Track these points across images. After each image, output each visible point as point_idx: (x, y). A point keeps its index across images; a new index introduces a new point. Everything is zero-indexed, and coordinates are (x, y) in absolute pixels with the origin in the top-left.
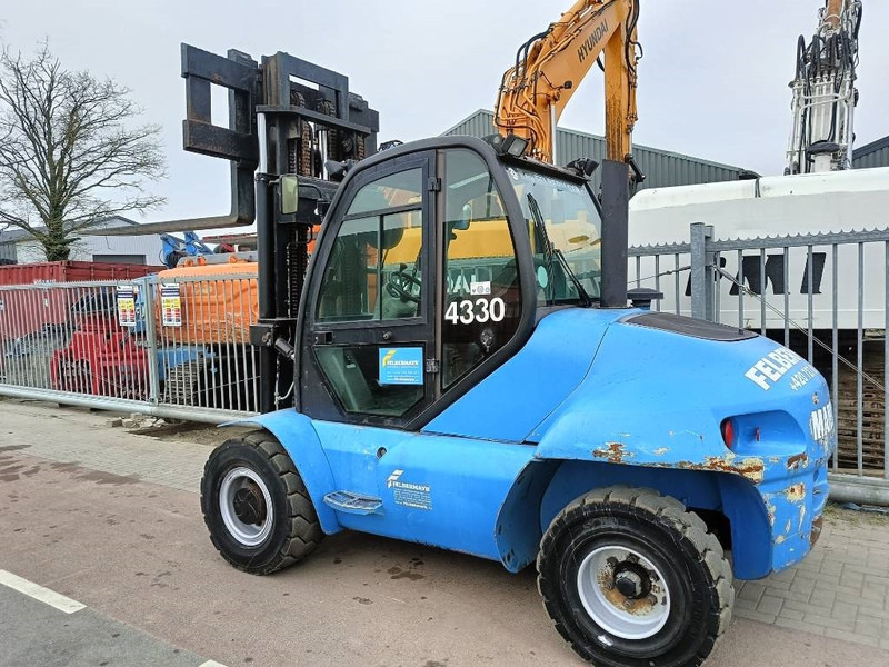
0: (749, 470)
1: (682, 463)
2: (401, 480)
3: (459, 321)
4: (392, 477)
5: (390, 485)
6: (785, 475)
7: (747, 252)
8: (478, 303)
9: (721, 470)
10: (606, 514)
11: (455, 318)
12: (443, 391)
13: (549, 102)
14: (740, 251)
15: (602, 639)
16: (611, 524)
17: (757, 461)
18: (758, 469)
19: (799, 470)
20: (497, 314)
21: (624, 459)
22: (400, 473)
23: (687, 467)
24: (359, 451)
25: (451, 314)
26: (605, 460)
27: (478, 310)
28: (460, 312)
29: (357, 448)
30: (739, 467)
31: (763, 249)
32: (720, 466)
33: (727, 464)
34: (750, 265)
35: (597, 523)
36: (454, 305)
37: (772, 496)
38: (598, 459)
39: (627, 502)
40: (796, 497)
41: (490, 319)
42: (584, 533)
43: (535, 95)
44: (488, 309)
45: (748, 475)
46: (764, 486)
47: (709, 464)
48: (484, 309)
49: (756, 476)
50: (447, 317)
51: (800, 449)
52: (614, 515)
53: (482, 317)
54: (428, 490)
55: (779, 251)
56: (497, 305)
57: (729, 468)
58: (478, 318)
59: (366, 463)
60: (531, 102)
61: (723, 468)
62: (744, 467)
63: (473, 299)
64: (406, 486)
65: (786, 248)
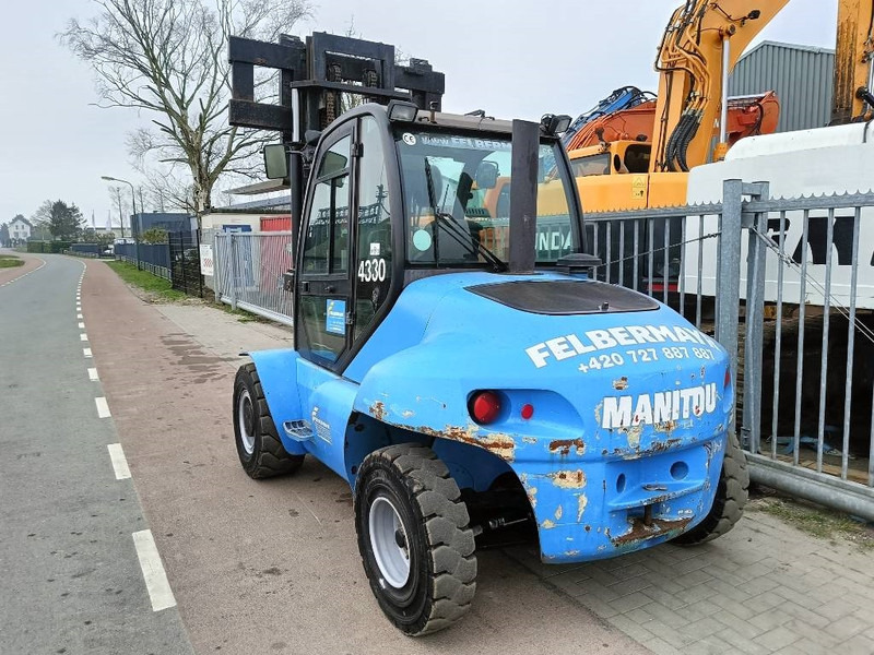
0: (496, 445)
1: (424, 428)
2: (317, 415)
4: (314, 413)
5: (313, 419)
6: (547, 458)
7: (814, 214)
8: (373, 262)
9: (462, 441)
11: (362, 277)
13: (721, 37)
14: (807, 211)
15: (381, 582)
16: (383, 477)
17: (506, 437)
18: (506, 446)
19: (570, 456)
20: (382, 274)
21: (383, 417)
22: (317, 409)
23: (428, 432)
25: (361, 272)
26: (375, 417)
28: (365, 270)
30: (483, 441)
31: (832, 209)
32: (461, 437)
33: (469, 435)
34: (816, 228)
35: (377, 475)
36: (362, 263)
37: (531, 477)
38: (371, 415)
39: (389, 458)
40: (570, 483)
41: (378, 279)
42: (371, 481)
43: (699, 31)
44: (378, 269)
45: (495, 451)
46: (519, 465)
47: (449, 433)
48: (375, 269)
49: (505, 453)
50: (359, 274)
51: (574, 433)
54: (328, 427)
55: (849, 212)
56: (382, 265)
57: (471, 440)
58: (373, 277)
60: (694, 41)
61: (464, 438)
62: (489, 442)
63: (371, 259)
64: (320, 422)
65: (858, 208)
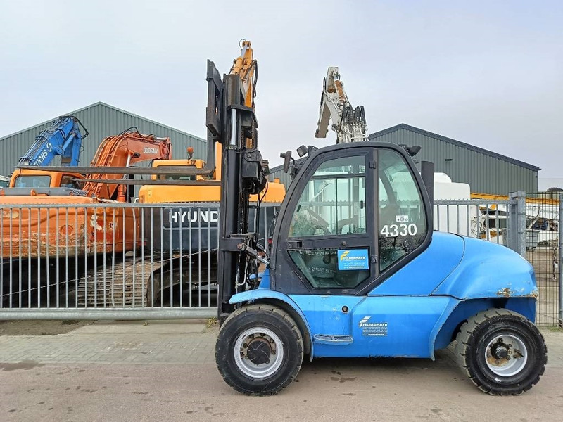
2: (368, 322)
3: (389, 235)
4: (363, 321)
5: (361, 326)
8: (401, 226)
10: (499, 321)
11: (387, 234)
12: (380, 272)
15: (496, 379)
16: (501, 325)
20: (413, 231)
21: (510, 295)
22: (368, 318)
24: (328, 309)
25: (384, 231)
26: (502, 296)
27: (401, 229)
28: (390, 230)
29: (327, 308)
35: (494, 326)
36: (386, 227)
38: (499, 296)
41: (408, 234)
42: (489, 331)
44: (407, 229)
48: (405, 229)
50: (382, 233)
52: (503, 321)
53: (404, 232)
54: (386, 325)
56: (412, 228)
58: (401, 233)
59: (334, 316)
63: (398, 224)
64: (372, 325)
